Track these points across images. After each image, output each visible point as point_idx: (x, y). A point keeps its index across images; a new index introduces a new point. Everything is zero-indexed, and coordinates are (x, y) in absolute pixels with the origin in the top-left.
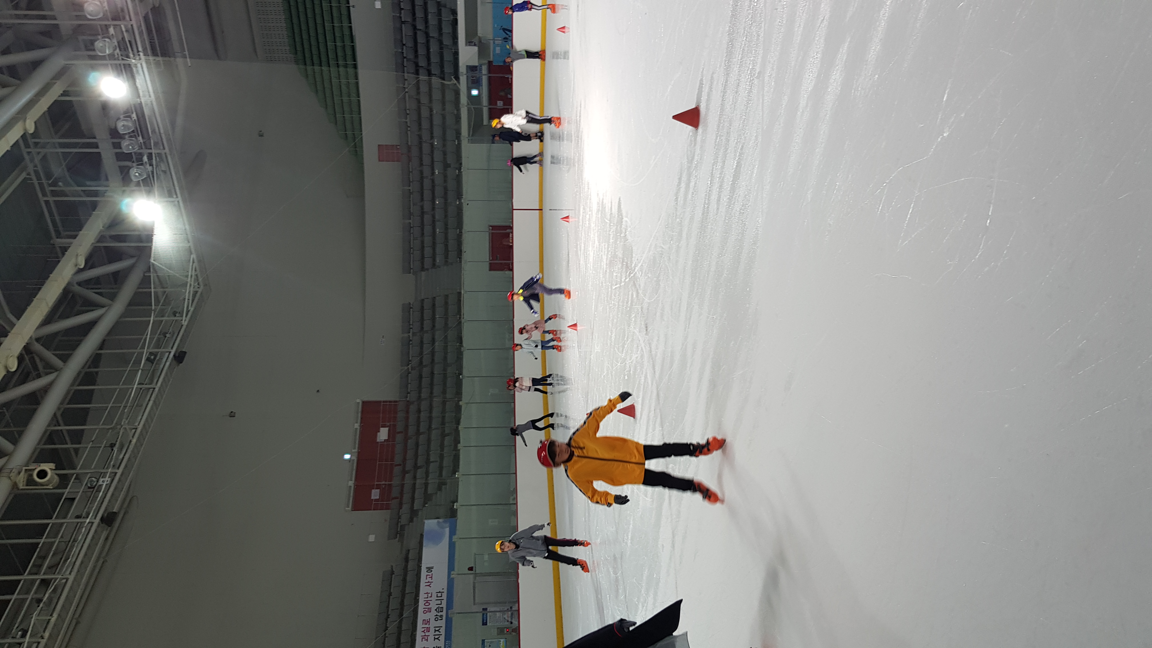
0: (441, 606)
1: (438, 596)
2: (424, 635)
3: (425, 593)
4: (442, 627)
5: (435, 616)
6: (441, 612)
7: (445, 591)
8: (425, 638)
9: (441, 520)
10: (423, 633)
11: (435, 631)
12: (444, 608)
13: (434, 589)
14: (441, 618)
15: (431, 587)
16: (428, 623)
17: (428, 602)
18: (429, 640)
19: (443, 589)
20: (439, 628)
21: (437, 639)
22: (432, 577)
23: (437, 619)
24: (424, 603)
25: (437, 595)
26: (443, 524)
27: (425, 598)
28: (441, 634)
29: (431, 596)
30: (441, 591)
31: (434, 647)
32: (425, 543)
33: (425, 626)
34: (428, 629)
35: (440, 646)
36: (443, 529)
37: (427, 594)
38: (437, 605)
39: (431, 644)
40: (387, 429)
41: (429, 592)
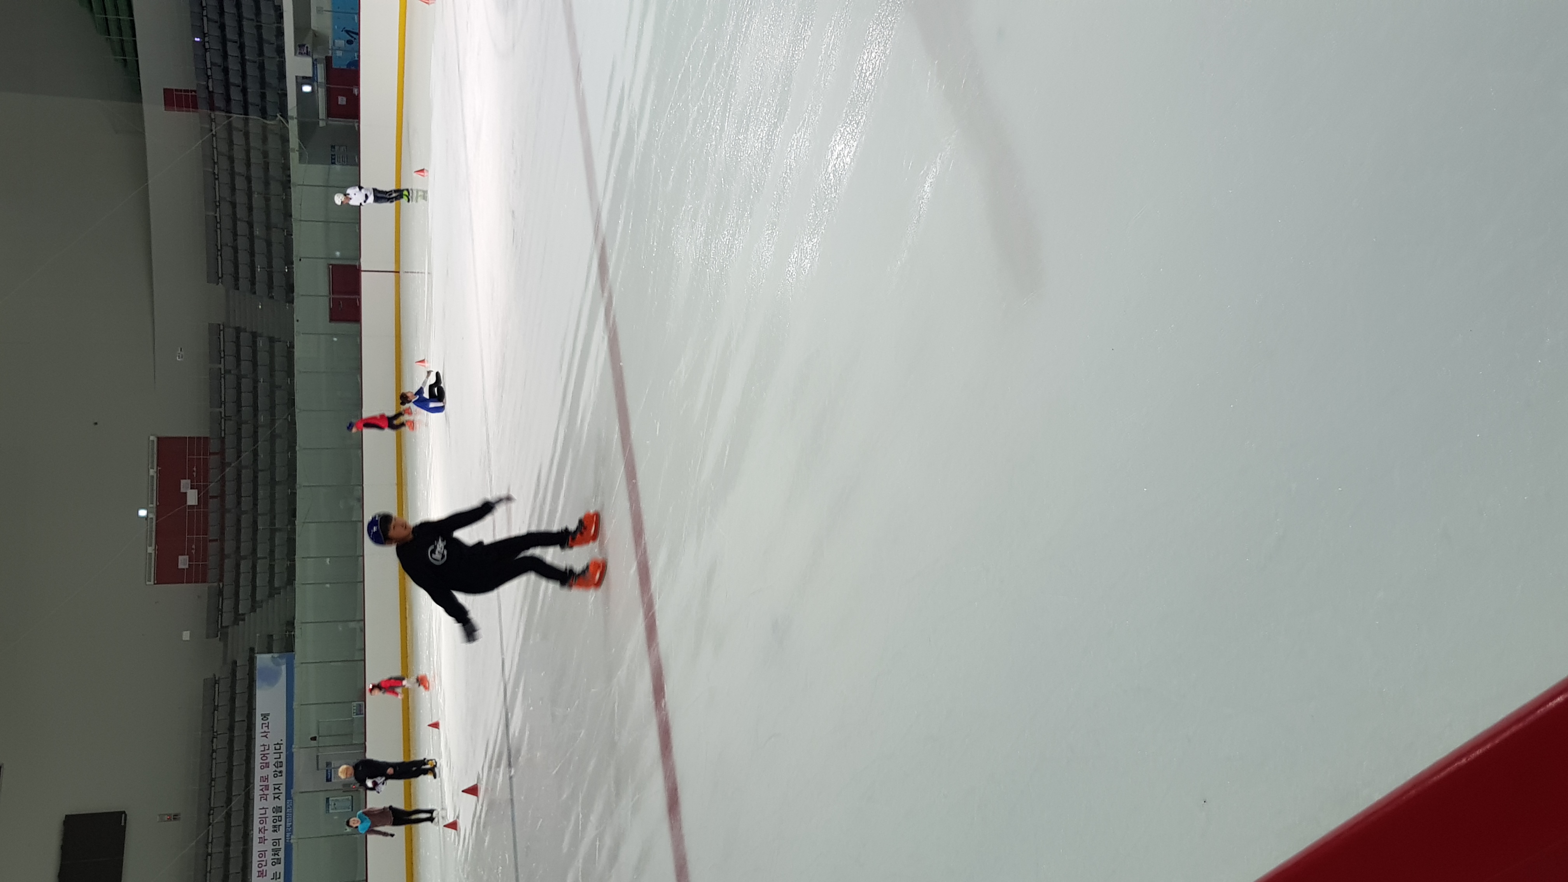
0: (279, 760)
1: (277, 748)
2: (261, 793)
3: (261, 746)
4: (281, 784)
5: (274, 772)
6: (280, 767)
7: (284, 742)
8: (264, 797)
9: (276, 655)
10: (261, 791)
11: (275, 789)
12: (283, 763)
13: (272, 740)
14: (280, 774)
15: (267, 738)
16: (266, 780)
17: (266, 755)
18: (268, 799)
19: (281, 740)
20: (278, 786)
21: (278, 798)
22: (268, 727)
23: (276, 776)
24: (260, 758)
25: (275, 747)
26: (278, 659)
27: (262, 751)
28: (281, 793)
29: (268, 749)
30: (279, 743)
31: (274, 808)
32: (258, 683)
33: (262, 783)
34: (267, 787)
35: (280, 806)
36: (279, 665)
37: (263, 747)
38: (275, 758)
39: (271, 803)
40: (196, 491)
41: (265, 744)
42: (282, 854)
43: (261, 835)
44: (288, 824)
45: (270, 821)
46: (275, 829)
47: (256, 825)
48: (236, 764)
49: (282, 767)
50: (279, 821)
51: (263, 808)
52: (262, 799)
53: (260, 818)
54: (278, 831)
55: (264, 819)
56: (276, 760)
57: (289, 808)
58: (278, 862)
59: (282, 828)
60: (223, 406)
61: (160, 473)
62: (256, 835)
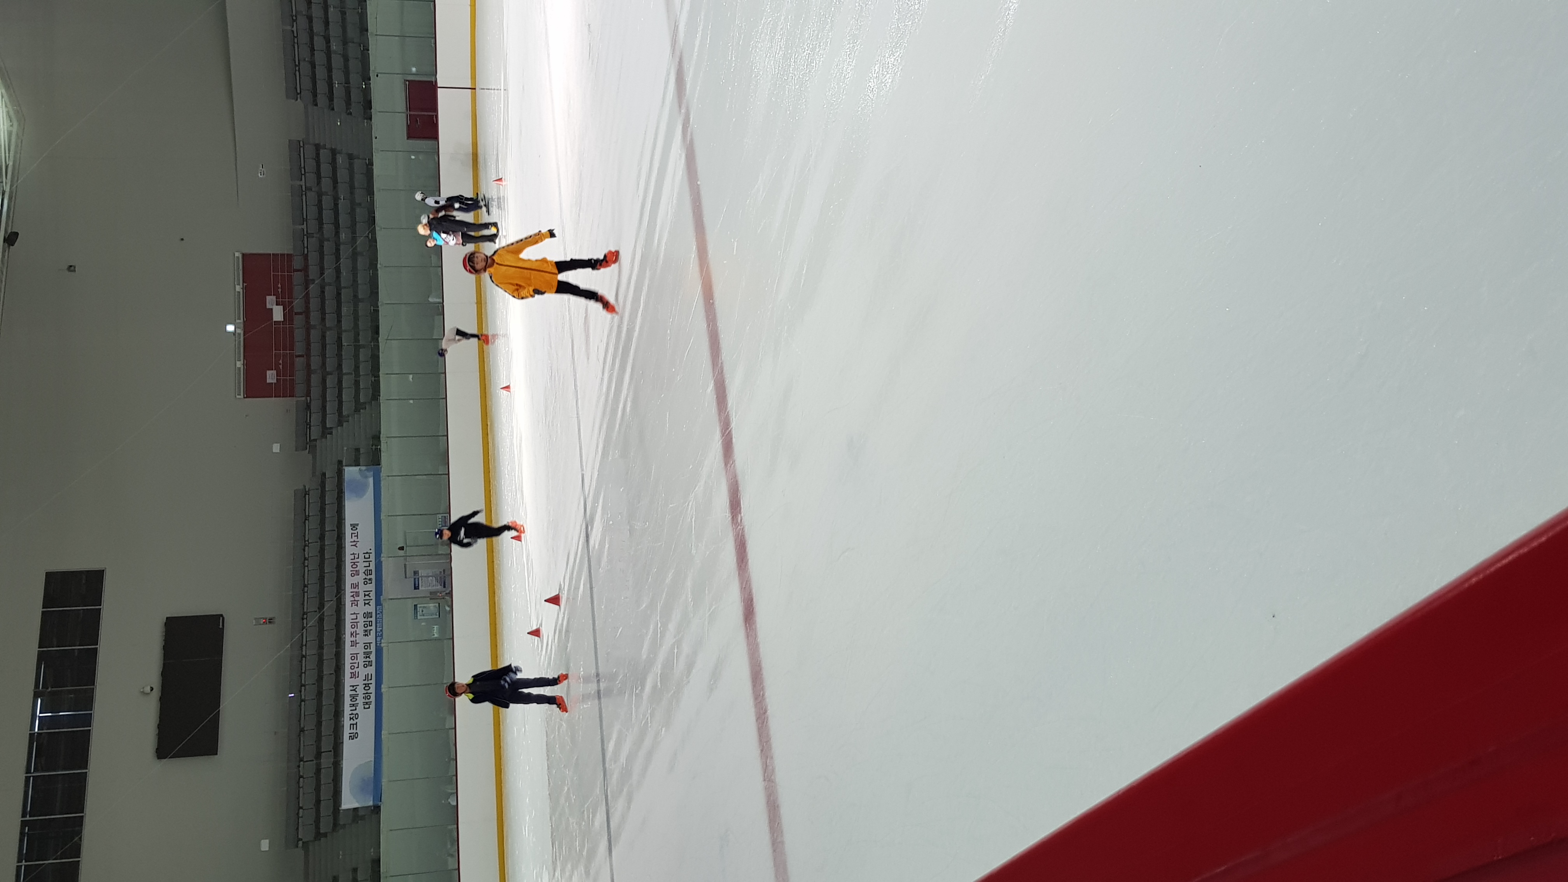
0: (369, 568)
2: (352, 599)
3: (351, 554)
4: (371, 591)
5: (364, 579)
6: (370, 574)
7: (373, 551)
8: (355, 603)
9: (363, 468)
10: (352, 597)
11: (365, 595)
12: (373, 571)
13: (361, 549)
14: (370, 582)
15: (357, 547)
16: (357, 587)
17: (356, 564)
18: (358, 605)
19: (370, 549)
20: (369, 592)
21: (368, 604)
22: (357, 536)
23: (366, 583)
24: (350, 565)
25: (365, 556)
26: (366, 471)
27: (352, 559)
28: (371, 600)
29: (358, 558)
30: (369, 552)
31: (365, 613)
32: (347, 495)
33: (353, 590)
34: (357, 594)
35: (371, 611)
36: (366, 477)
37: (353, 555)
38: (365, 567)
39: (362, 609)
40: (282, 307)
41: (355, 553)
42: (373, 657)
43: (354, 639)
44: (378, 629)
45: (361, 625)
46: (366, 633)
47: (348, 630)
48: (328, 571)
49: (371, 574)
50: (370, 626)
51: (354, 614)
52: (353, 605)
53: (351, 623)
54: (369, 635)
55: (355, 624)
56: (366, 568)
57: (379, 614)
58: (370, 664)
59: (373, 633)
60: (305, 223)
61: (246, 289)
62: (348, 639)
